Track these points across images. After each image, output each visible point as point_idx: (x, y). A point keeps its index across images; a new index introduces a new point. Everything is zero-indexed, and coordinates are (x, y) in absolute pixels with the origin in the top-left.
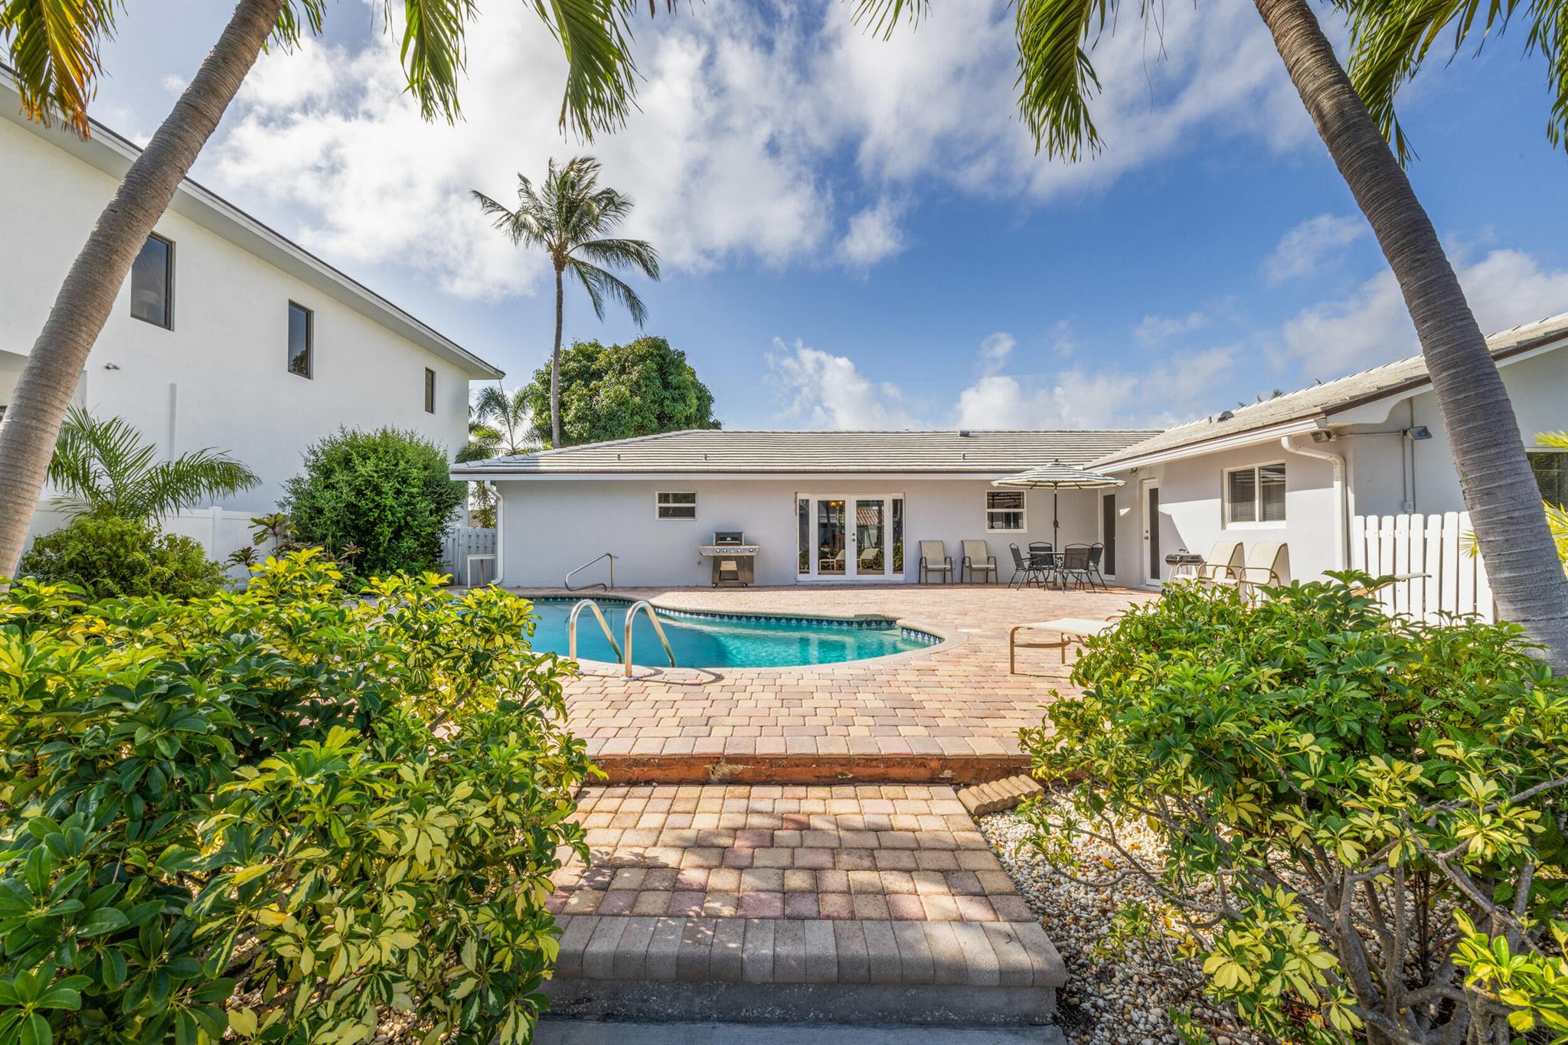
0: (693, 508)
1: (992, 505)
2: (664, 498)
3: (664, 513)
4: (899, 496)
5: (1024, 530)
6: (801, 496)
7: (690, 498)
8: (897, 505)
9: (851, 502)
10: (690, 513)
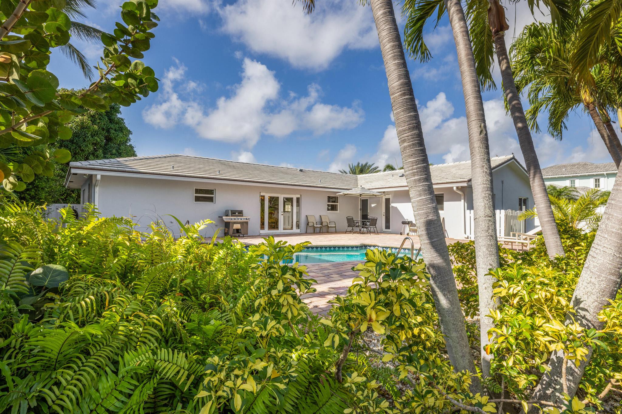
0: (212, 197)
1: (329, 201)
2: (197, 191)
3: (197, 199)
4: (299, 196)
5: (338, 211)
6: (262, 194)
7: (211, 192)
8: (298, 199)
9: (281, 197)
10: (211, 200)
